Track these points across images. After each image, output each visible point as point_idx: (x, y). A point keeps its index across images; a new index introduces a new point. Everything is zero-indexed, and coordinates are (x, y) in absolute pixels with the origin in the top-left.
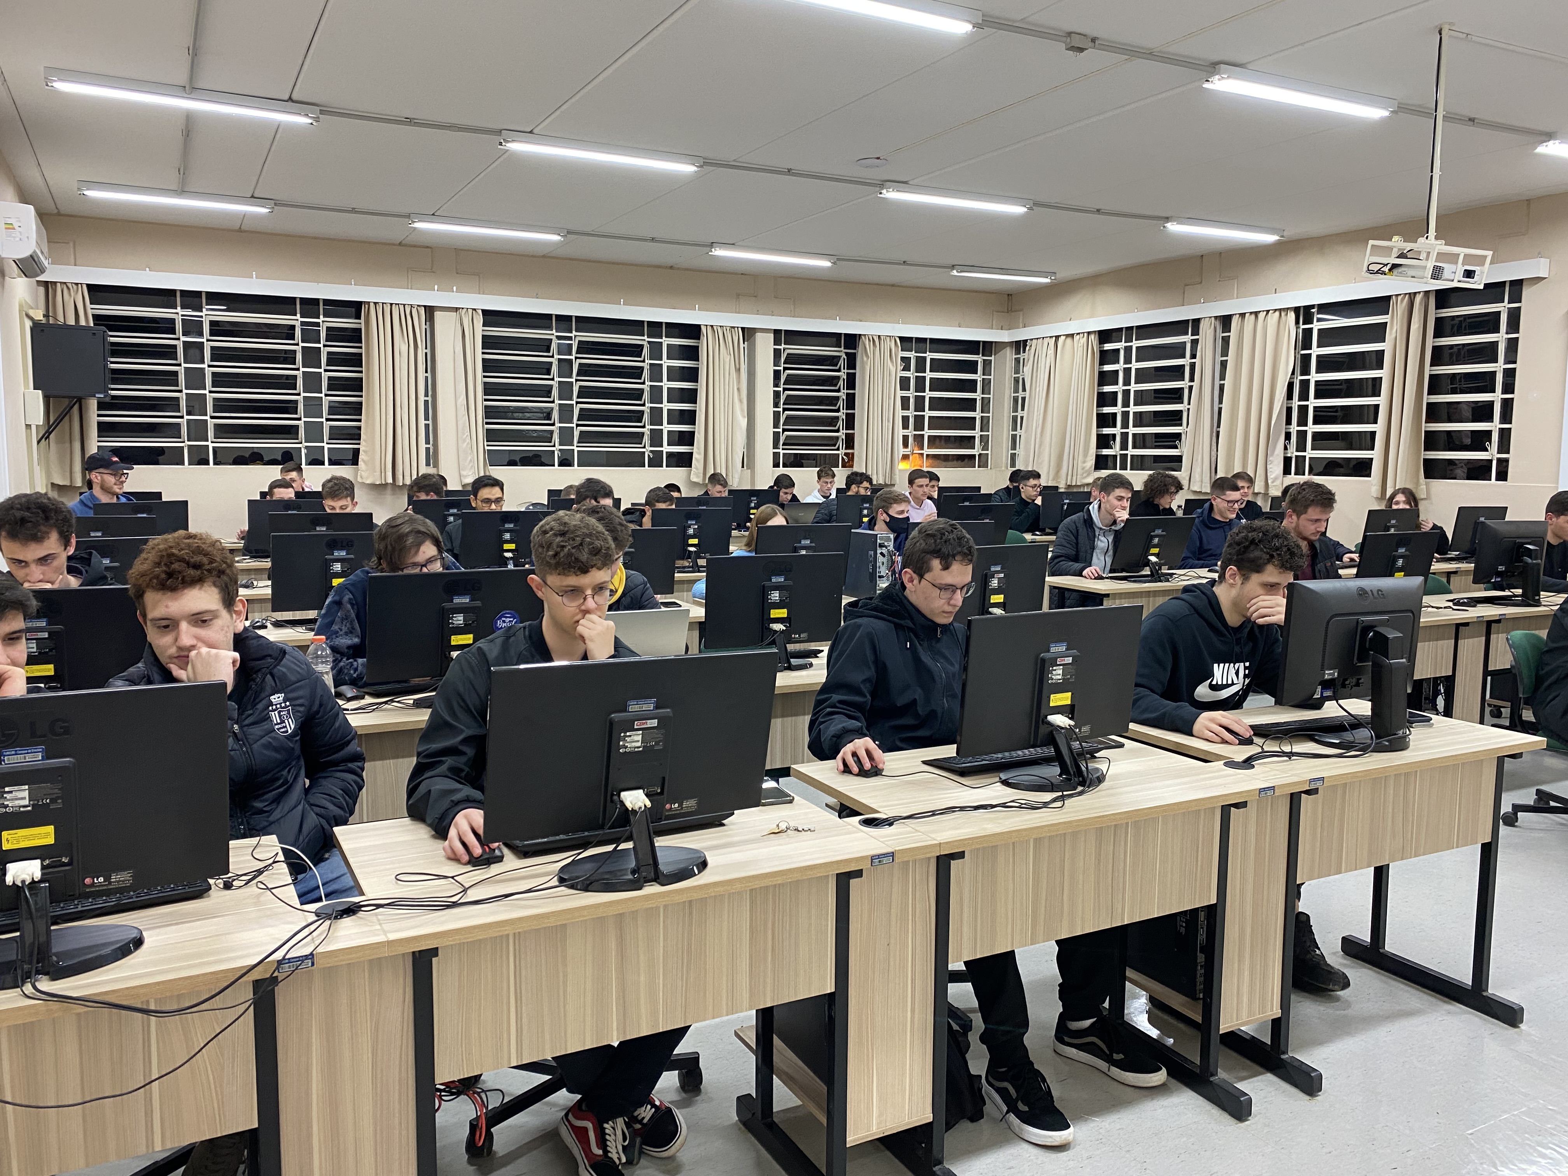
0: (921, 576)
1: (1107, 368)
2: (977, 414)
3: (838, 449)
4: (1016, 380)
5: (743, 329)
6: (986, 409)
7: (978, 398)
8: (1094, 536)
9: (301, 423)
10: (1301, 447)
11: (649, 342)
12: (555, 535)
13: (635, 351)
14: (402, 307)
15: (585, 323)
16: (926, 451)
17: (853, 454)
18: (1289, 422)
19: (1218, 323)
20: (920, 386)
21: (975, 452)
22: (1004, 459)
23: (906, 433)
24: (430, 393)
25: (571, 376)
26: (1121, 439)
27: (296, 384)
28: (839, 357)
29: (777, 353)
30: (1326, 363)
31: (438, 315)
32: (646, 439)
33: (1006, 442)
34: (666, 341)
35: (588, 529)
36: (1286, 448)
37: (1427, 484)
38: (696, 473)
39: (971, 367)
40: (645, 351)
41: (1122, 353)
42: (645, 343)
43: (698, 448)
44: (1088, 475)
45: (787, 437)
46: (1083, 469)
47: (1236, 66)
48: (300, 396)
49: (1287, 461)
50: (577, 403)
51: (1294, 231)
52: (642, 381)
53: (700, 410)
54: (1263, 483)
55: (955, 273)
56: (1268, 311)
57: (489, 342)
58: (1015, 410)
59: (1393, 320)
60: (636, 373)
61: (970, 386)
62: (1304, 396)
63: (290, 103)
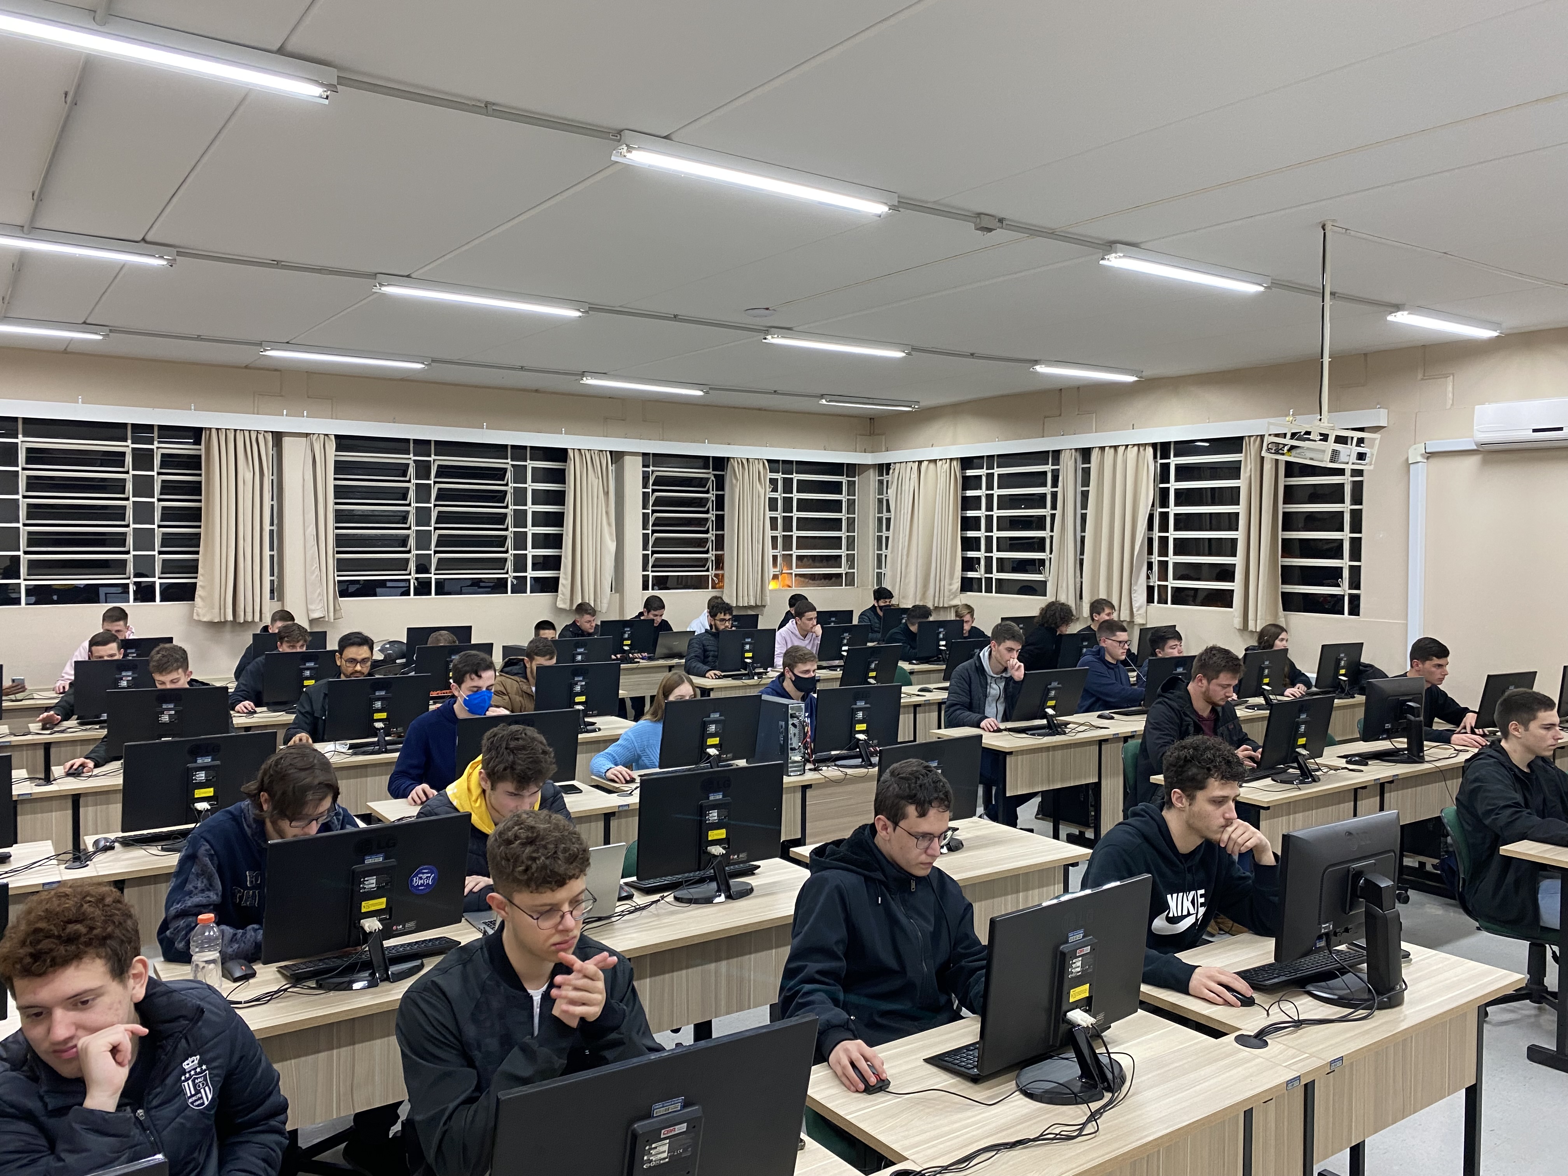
0: (896, 824)
1: (969, 493)
2: (843, 534)
3: (708, 570)
4: (880, 501)
5: (611, 452)
6: (851, 528)
7: (844, 518)
8: (987, 683)
9: (129, 557)
10: (1163, 576)
11: (513, 465)
12: (523, 844)
13: (499, 474)
14: (247, 434)
15: (444, 447)
16: (795, 571)
17: (723, 575)
18: (1150, 552)
19: (1078, 454)
20: (787, 507)
21: (842, 570)
22: (870, 578)
23: (776, 552)
24: (275, 522)
25: (429, 502)
26: (986, 562)
27: (125, 514)
28: (708, 479)
29: (646, 478)
30: (1183, 497)
31: (286, 441)
32: (509, 565)
33: (872, 561)
34: (530, 464)
35: (559, 830)
36: (1148, 577)
37: (1285, 617)
38: (563, 598)
39: (836, 488)
40: (509, 475)
41: (984, 479)
42: (509, 467)
43: (565, 574)
44: (955, 597)
45: (657, 559)
46: (950, 591)
47: (1132, 246)
48: (130, 528)
49: (1150, 589)
50: (436, 529)
51: (1148, 373)
52: (505, 505)
53: (567, 532)
54: (1128, 612)
55: (824, 402)
56: (1127, 446)
57: (341, 468)
58: (880, 530)
59: (1247, 460)
60: (499, 497)
61: (836, 506)
62: (1164, 527)
63: (143, 244)
